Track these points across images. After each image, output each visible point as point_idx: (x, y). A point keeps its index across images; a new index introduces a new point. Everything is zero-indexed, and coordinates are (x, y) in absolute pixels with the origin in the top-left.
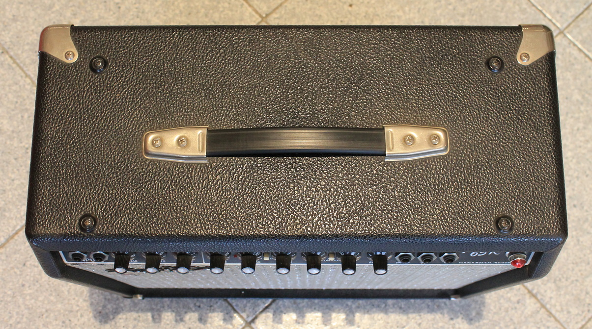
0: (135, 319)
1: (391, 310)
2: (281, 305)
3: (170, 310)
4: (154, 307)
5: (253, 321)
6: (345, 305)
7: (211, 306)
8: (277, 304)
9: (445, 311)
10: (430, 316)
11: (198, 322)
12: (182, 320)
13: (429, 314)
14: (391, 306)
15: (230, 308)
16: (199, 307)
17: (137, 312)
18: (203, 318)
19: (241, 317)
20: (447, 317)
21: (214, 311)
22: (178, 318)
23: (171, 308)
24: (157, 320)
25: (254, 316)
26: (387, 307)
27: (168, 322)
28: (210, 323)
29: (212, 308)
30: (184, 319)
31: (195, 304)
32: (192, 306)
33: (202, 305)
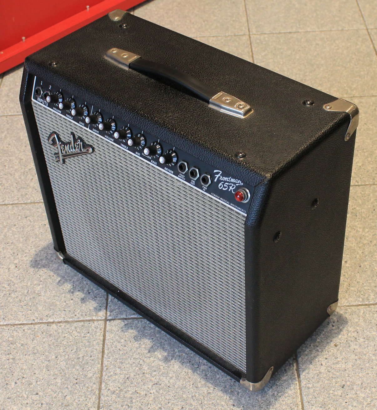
0: (50, 276)
1: (199, 372)
2: (135, 323)
3: (72, 284)
4: (66, 277)
5: (110, 320)
6: (172, 349)
7: (96, 297)
8: (133, 321)
9: (234, 398)
10: (220, 394)
11: (80, 299)
12: (73, 293)
13: (221, 392)
14: (201, 370)
15: (105, 305)
16: (89, 293)
17: (55, 273)
18: (85, 299)
19: (106, 314)
20: (231, 402)
21: (95, 300)
22: (72, 290)
23: (74, 283)
24: (60, 284)
25: (114, 318)
26: (198, 369)
27: (64, 289)
28: (86, 305)
29: (96, 298)
30: (74, 293)
31: (89, 290)
32: (86, 290)
33: (91, 293)
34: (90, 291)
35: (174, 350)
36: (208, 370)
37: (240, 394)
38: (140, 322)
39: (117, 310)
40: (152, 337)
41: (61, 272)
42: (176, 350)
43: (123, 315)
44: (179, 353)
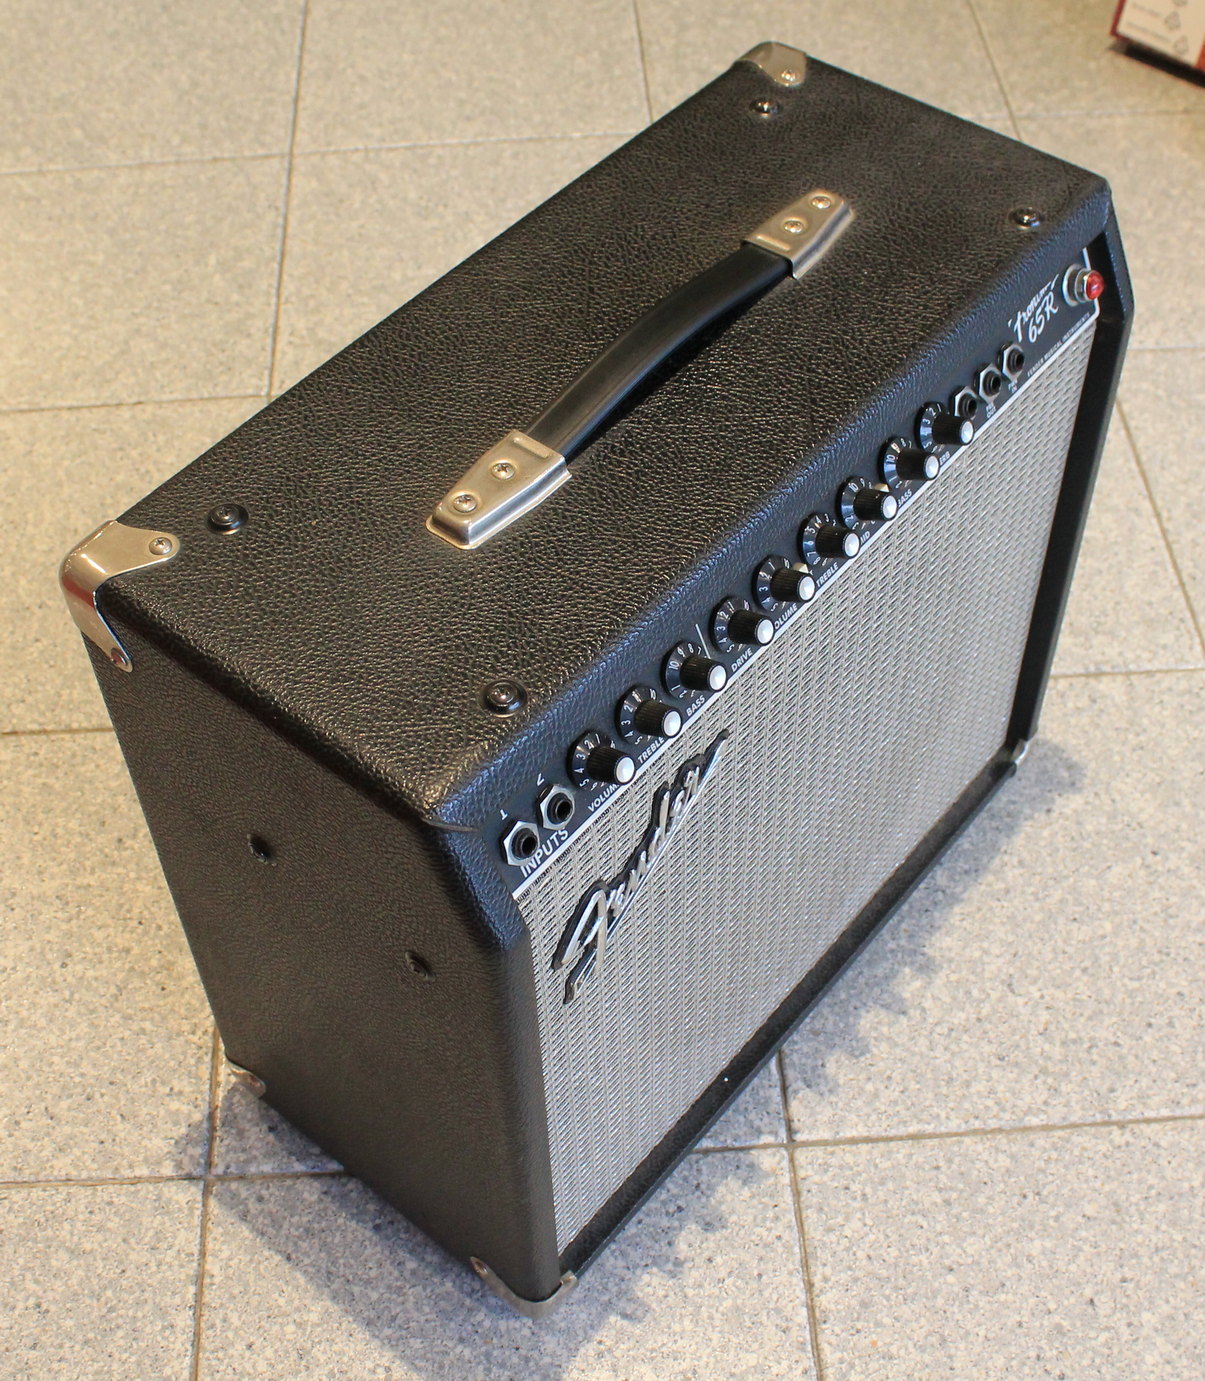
0: (600, 1355)
1: (959, 890)
2: (800, 1059)
3: (638, 1272)
4: (606, 1298)
5: (791, 1131)
6: (889, 956)
7: (698, 1186)
8: (793, 1065)
9: (1027, 811)
10: (1019, 840)
11: (709, 1235)
12: (678, 1263)
13: (1014, 838)
14: (952, 884)
15: (730, 1155)
16: (680, 1209)
17: (588, 1339)
18: (708, 1219)
19: (765, 1146)
20: (1041, 817)
21: (711, 1188)
22: (670, 1266)
23: (636, 1266)
24: (639, 1313)
25: (783, 1122)
26: (948, 891)
27: (661, 1293)
28: (733, 1212)
29: (703, 1187)
30: (681, 1257)
31: (667, 1213)
32: (665, 1222)
33: (681, 1203)
34: (672, 1208)
35: (892, 951)
36: (949, 869)
37: (1013, 798)
38: (796, 1047)
39: (752, 1116)
40: (851, 1009)
41: (583, 1316)
42: (892, 945)
43: (770, 1097)
44: (900, 938)
